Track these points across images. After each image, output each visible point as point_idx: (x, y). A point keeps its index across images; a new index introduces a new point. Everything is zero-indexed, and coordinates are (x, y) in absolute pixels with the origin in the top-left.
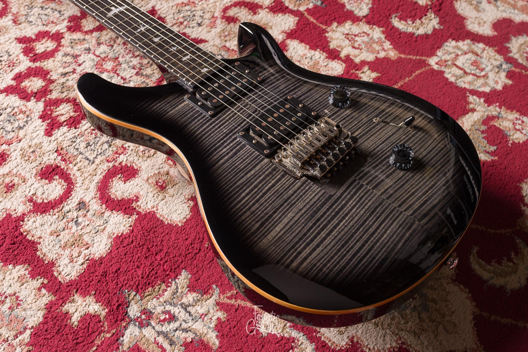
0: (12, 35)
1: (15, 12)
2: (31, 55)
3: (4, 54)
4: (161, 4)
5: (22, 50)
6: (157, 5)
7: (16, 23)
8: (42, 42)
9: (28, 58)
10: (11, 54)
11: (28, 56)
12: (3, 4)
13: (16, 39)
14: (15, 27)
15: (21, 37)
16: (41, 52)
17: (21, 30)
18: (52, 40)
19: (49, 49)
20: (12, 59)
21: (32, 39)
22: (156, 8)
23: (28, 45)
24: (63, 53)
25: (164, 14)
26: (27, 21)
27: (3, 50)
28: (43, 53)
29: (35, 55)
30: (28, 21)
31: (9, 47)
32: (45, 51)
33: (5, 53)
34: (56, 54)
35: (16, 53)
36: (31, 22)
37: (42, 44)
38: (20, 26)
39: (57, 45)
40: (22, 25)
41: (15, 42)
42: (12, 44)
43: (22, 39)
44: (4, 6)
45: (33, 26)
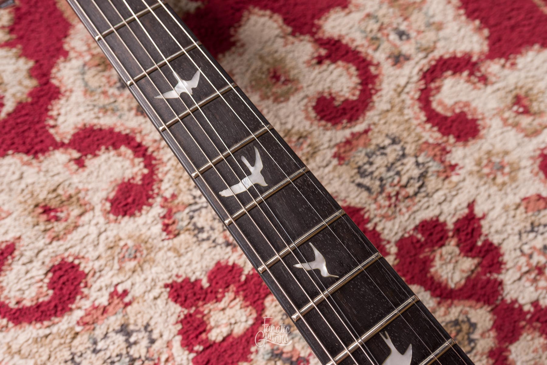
0: (159, 269)
1: (168, 194)
2: (199, 348)
3: (140, 335)
4: (489, 196)
5: (179, 327)
6: (479, 200)
7: (169, 233)
8: (222, 305)
9: (192, 355)
10: (155, 335)
11: (191, 351)
12: (146, 167)
13: (166, 286)
14: (166, 243)
15: (180, 280)
16: (220, 339)
17: (180, 255)
18: (246, 298)
19: (239, 330)
20: (156, 356)
21: (202, 288)
22: (478, 211)
23: (192, 310)
24: (268, 347)
25: (497, 232)
26: (191, 227)
27: (139, 322)
28: (224, 339)
29: (209, 346)
30: (196, 227)
31: (152, 312)
32: (229, 335)
33: (143, 334)
34: (253, 349)
35: (166, 337)
36: (201, 230)
37: (223, 309)
38: (176, 240)
39: (256, 319)
40: (182, 237)
41: (165, 295)
42: (159, 301)
43: (182, 286)
44: (146, 171)
45: (205, 245)
